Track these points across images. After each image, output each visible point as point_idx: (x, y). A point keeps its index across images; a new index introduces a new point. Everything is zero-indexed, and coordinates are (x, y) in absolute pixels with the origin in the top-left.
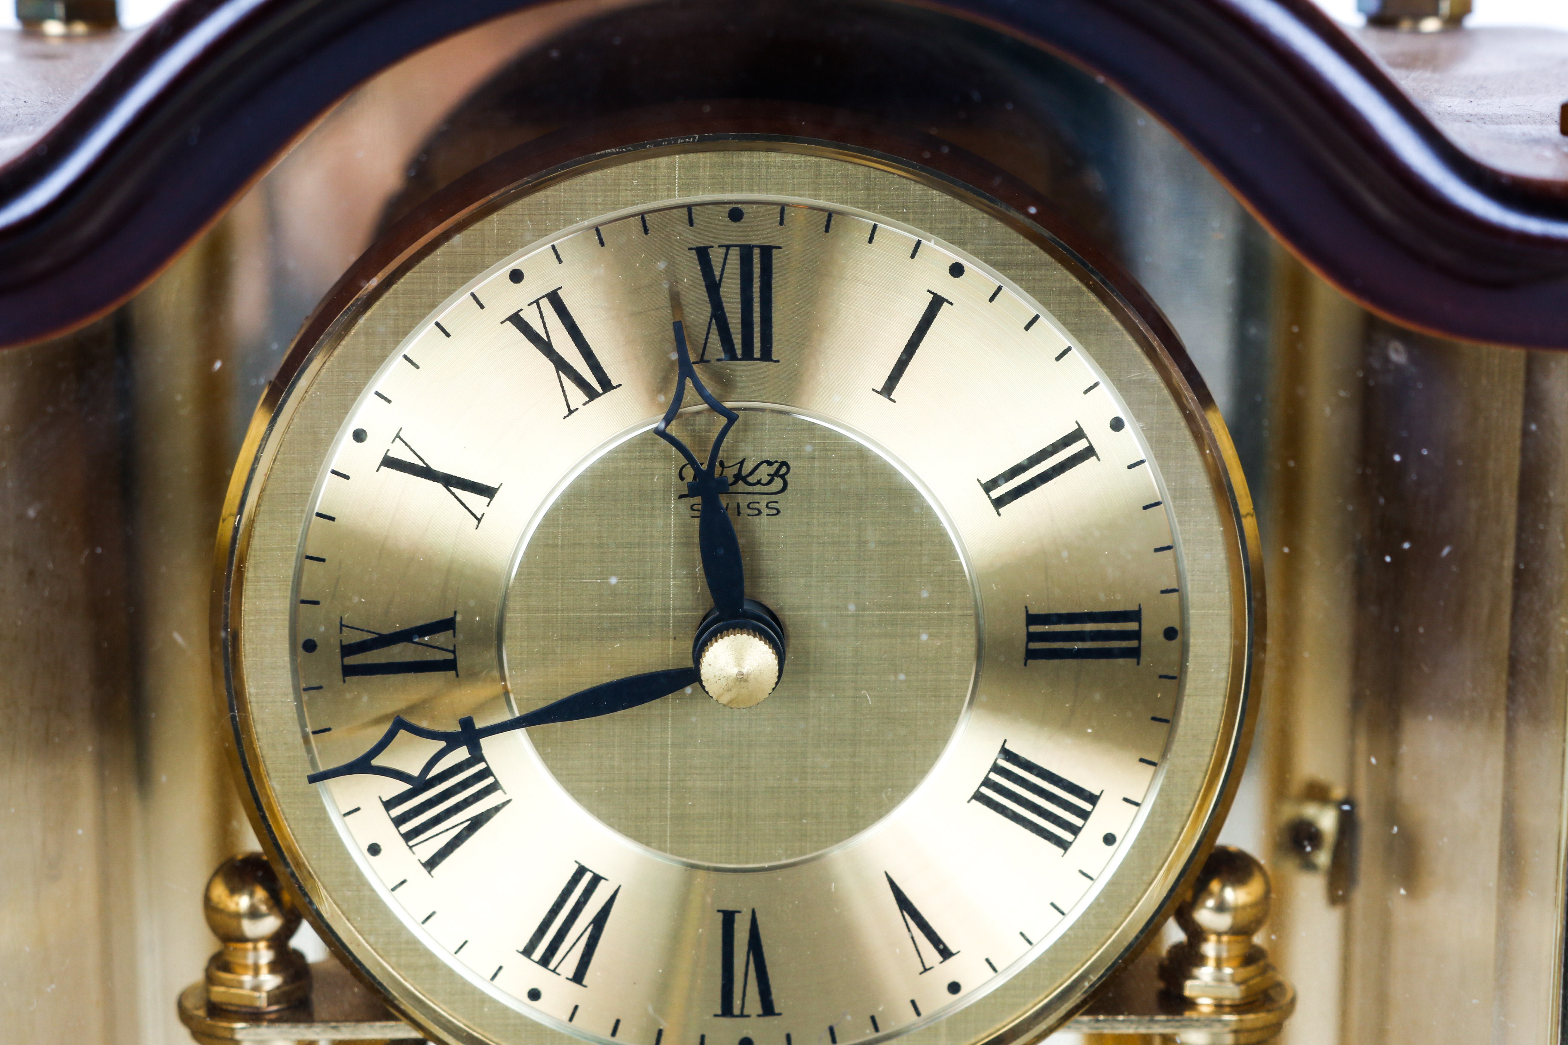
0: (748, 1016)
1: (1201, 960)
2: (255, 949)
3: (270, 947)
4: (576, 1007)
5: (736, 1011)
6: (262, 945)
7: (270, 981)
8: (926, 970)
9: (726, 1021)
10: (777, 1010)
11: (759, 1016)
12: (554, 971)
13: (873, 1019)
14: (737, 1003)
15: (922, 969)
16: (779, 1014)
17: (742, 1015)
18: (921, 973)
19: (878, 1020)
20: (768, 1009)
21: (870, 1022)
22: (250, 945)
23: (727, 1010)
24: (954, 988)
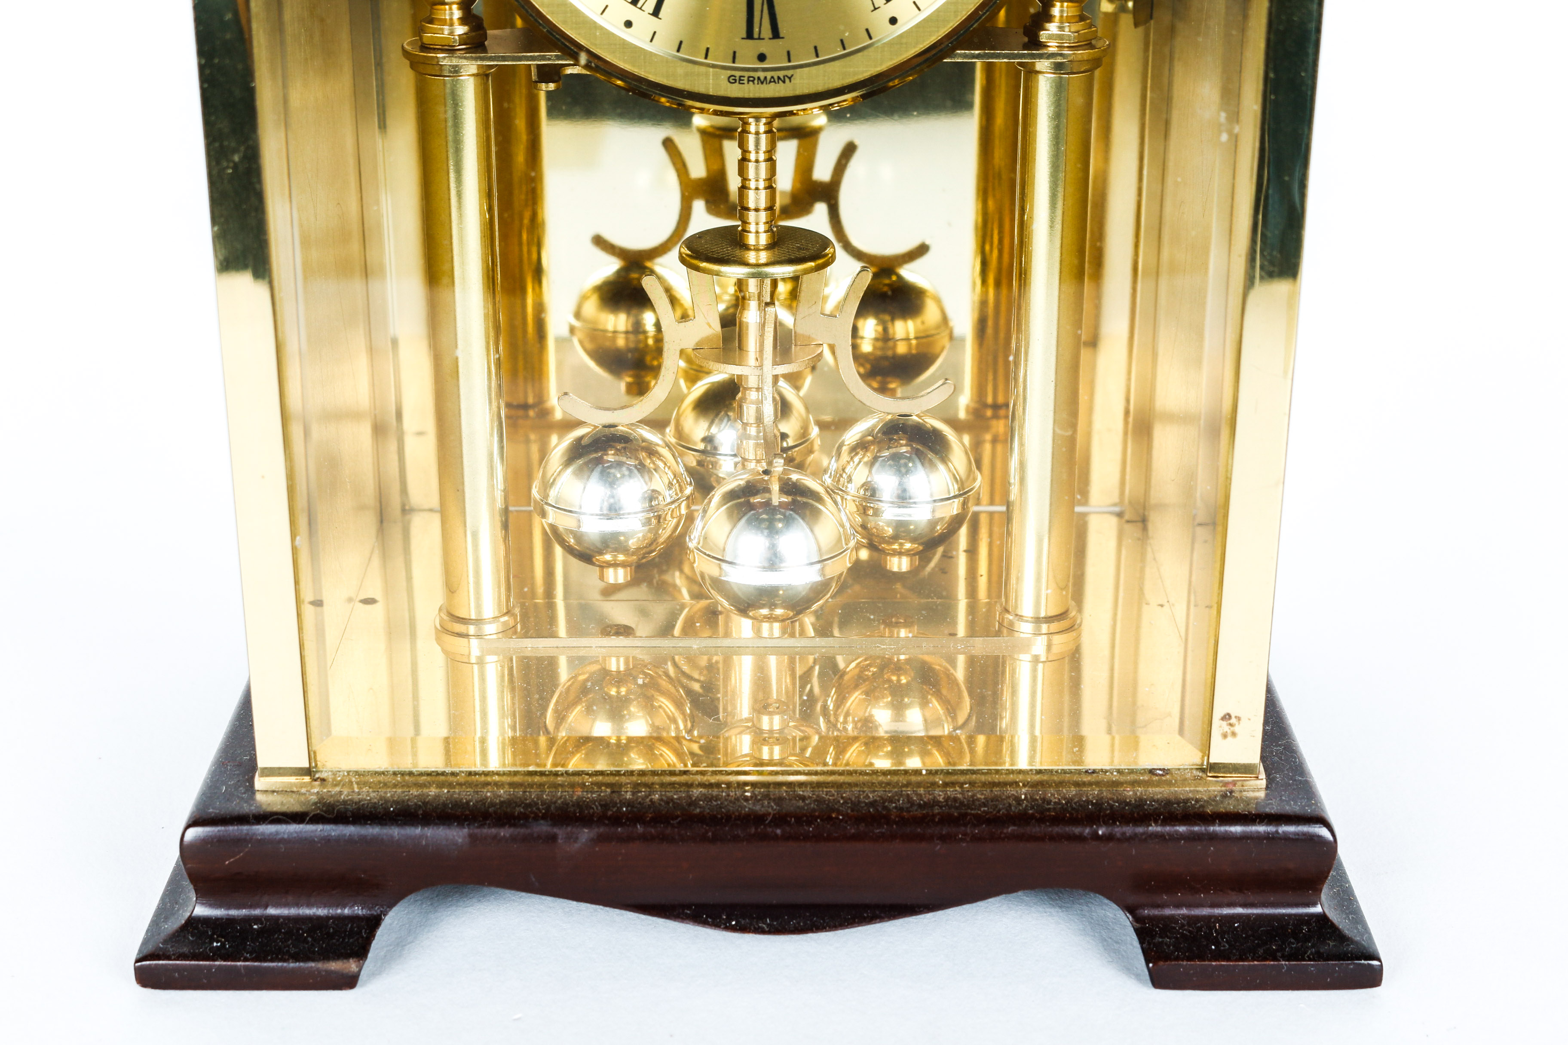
0: (763, 39)
1: (1049, 18)
2: (451, 9)
3: (459, 9)
4: (655, 33)
5: (756, 35)
6: (455, 7)
7: (461, 30)
8: (875, 9)
9: (750, 42)
10: (781, 35)
11: (770, 39)
12: (640, 8)
13: (842, 41)
14: (756, 30)
15: (873, 8)
16: (783, 38)
17: (759, 38)
18: (872, 11)
19: (845, 42)
20: (776, 34)
21: (840, 43)
22: (447, 7)
23: (750, 35)
24: (893, 21)
